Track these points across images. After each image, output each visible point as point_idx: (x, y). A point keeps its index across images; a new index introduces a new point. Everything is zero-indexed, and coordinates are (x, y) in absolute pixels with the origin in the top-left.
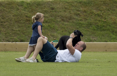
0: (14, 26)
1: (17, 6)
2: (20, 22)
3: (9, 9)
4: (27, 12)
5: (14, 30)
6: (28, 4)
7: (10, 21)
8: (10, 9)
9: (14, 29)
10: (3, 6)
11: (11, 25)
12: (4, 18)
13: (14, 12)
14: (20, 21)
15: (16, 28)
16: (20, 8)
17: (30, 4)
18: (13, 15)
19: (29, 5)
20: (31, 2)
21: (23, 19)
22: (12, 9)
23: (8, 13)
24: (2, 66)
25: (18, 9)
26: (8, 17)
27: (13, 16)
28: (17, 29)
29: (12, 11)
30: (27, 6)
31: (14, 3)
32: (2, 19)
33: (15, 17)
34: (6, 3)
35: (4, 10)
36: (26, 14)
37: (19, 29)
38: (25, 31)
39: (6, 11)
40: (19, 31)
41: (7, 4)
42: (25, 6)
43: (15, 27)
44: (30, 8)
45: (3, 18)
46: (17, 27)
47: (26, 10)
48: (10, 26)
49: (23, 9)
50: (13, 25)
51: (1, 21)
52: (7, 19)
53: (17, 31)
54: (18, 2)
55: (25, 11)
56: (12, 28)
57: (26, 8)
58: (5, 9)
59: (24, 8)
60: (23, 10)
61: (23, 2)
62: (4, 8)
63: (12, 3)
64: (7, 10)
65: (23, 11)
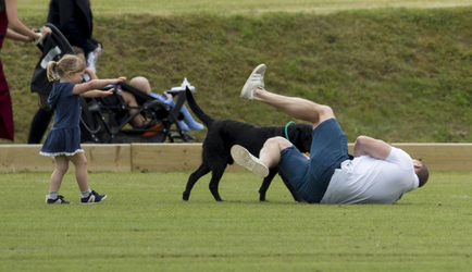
0: (213, 93)
1: (222, 30)
2: (232, 80)
3: (196, 39)
4: (252, 51)
5: (214, 106)
6: (254, 24)
7: (201, 77)
8: (199, 42)
9: (213, 102)
10: (179, 32)
11: (202, 90)
12: (183, 68)
13: (214, 50)
14: (232, 76)
15: (218, 99)
16: (230, 36)
17: (261, 25)
18: (210, 58)
19: (258, 29)
20: (265, 18)
21: (240, 72)
22: (207, 42)
23: (194, 53)
24: (175, 218)
25: (225, 42)
26: (195, 64)
27: (210, 62)
28: (223, 103)
29: (206, 46)
30: (251, 32)
31: (213, 21)
32: (175, 72)
33: (217, 67)
34: (189, 21)
35: (181, 44)
36: (249, 55)
37: (228, 102)
38: (246, 109)
39: (188, 47)
40: (228, 108)
41: (191, 25)
42: (247, 30)
43: (214, 97)
44: (261, 36)
45: (178, 69)
46: (220, 95)
47: (251, 43)
48: (201, 93)
49: (240, 40)
50: (208, 91)
51: (174, 77)
52: (191, 70)
53: (220, 107)
54: (224, 20)
55: (246, 46)
56: (207, 100)
57: (248, 37)
58: (185, 41)
59: (244, 38)
60: (240, 43)
61: (239, 18)
62: (182, 36)
63: (205, 22)
64: (191, 44)
65: (241, 48)
